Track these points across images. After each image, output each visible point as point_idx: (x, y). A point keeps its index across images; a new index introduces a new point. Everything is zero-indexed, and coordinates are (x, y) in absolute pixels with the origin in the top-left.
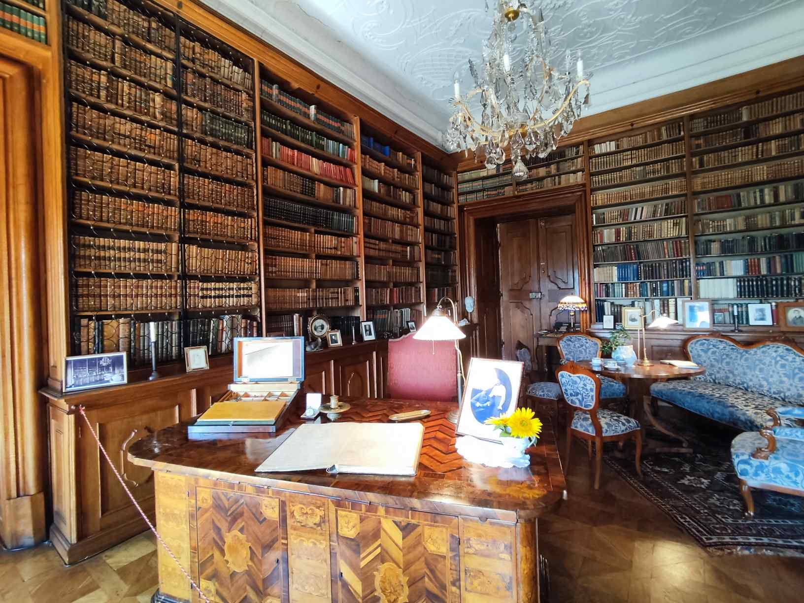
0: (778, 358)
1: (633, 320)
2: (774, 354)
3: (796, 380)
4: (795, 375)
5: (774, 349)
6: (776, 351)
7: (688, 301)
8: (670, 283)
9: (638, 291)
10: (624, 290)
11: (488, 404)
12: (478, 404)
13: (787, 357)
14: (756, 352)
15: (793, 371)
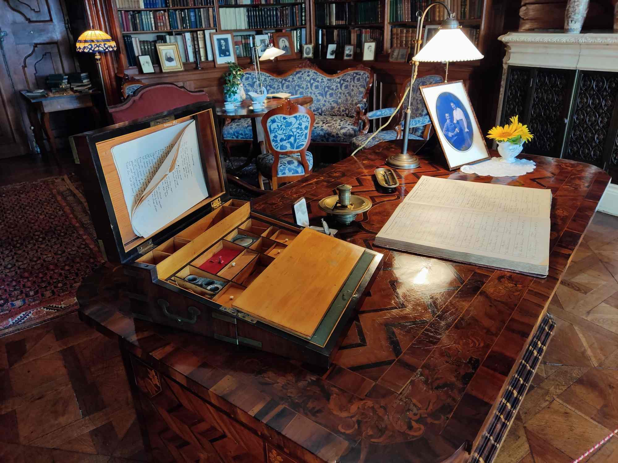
0: (312, 81)
1: (170, 59)
2: (308, 78)
3: (328, 96)
4: (326, 93)
5: (306, 74)
6: (308, 76)
7: (214, 34)
8: (197, 10)
9: (168, 21)
10: (152, 20)
11: (457, 130)
12: (450, 134)
13: (318, 79)
14: (293, 79)
15: (324, 89)
